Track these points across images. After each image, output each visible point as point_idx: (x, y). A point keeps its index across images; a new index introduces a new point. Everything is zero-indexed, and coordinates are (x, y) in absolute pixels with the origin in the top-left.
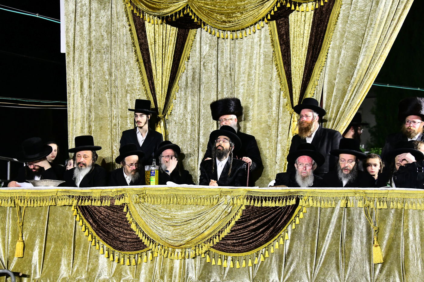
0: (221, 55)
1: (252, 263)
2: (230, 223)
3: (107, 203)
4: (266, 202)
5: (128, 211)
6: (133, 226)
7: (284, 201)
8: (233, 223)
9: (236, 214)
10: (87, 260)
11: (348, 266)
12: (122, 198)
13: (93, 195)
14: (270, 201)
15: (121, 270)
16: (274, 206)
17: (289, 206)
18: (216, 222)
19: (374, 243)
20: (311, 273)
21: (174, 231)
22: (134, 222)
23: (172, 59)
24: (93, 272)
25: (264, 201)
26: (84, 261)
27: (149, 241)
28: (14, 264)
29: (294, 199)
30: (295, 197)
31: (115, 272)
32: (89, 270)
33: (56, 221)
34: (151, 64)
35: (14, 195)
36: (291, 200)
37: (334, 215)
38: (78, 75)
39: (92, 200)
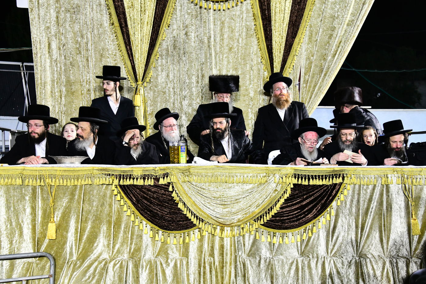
0: (204, 25)
1: (301, 238)
2: (279, 201)
3: (151, 182)
4: (313, 180)
5: (173, 190)
6: (180, 206)
7: (331, 179)
8: (282, 201)
9: (284, 192)
10: (128, 240)
11: (389, 238)
12: (167, 177)
13: (135, 174)
14: (317, 180)
15: (167, 249)
16: (321, 184)
17: (336, 184)
18: (266, 200)
19: (412, 217)
20: (357, 246)
21: (224, 210)
22: (182, 201)
23: (152, 25)
24: (137, 252)
25: (311, 179)
26: (126, 241)
27: (198, 220)
28: (45, 246)
29: (341, 177)
30: (341, 175)
31: (159, 251)
32: (132, 250)
33: (92, 200)
34: (128, 29)
35: (43, 173)
36: (338, 178)
37: (376, 191)
38: (44, 34)
39: (134, 179)
